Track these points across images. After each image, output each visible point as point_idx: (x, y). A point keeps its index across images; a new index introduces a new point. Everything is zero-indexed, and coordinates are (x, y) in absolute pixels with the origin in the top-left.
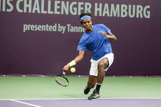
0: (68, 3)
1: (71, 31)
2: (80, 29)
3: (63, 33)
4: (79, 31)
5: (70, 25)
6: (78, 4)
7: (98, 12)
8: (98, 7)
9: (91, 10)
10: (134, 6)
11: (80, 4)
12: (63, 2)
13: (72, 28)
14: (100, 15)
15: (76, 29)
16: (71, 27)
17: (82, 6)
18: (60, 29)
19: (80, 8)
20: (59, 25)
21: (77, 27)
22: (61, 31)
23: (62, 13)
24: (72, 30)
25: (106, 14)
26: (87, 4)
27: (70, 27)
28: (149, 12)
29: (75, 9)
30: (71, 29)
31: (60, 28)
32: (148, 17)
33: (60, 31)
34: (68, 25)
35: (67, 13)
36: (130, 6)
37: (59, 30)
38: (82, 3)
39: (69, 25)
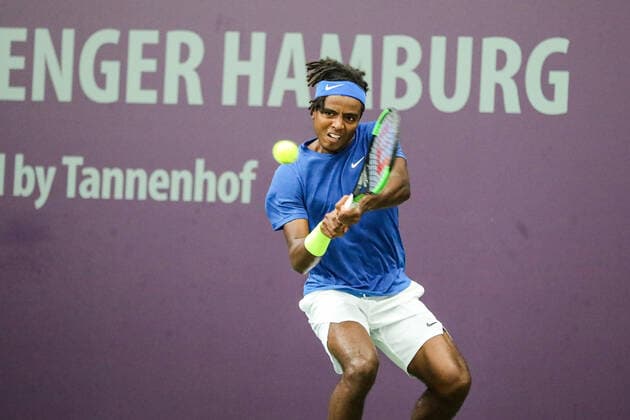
0: (68, 36)
1: (85, 194)
2: (137, 181)
3: (39, 203)
4: (130, 195)
5: (79, 161)
6: (124, 40)
7: (243, 82)
8: (245, 54)
9: (199, 70)
10: (465, 45)
11: (139, 38)
12: (42, 36)
13: (89, 176)
14: (255, 98)
15: (113, 180)
16: (86, 171)
17: (149, 51)
18: (24, 184)
19: (138, 65)
20: (19, 159)
21: (117, 173)
22: (28, 192)
23: (38, 94)
24: (89, 188)
25: (290, 96)
26: (175, 38)
27: (79, 169)
28: (560, 79)
29: (111, 68)
30: (84, 184)
31: (25, 178)
32: (559, 106)
33: (21, 198)
34: (66, 160)
35: (64, 94)
36: (439, 44)
37: (18, 190)
38: (152, 37)
39: (72, 162)
